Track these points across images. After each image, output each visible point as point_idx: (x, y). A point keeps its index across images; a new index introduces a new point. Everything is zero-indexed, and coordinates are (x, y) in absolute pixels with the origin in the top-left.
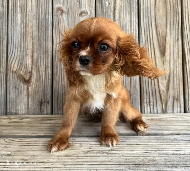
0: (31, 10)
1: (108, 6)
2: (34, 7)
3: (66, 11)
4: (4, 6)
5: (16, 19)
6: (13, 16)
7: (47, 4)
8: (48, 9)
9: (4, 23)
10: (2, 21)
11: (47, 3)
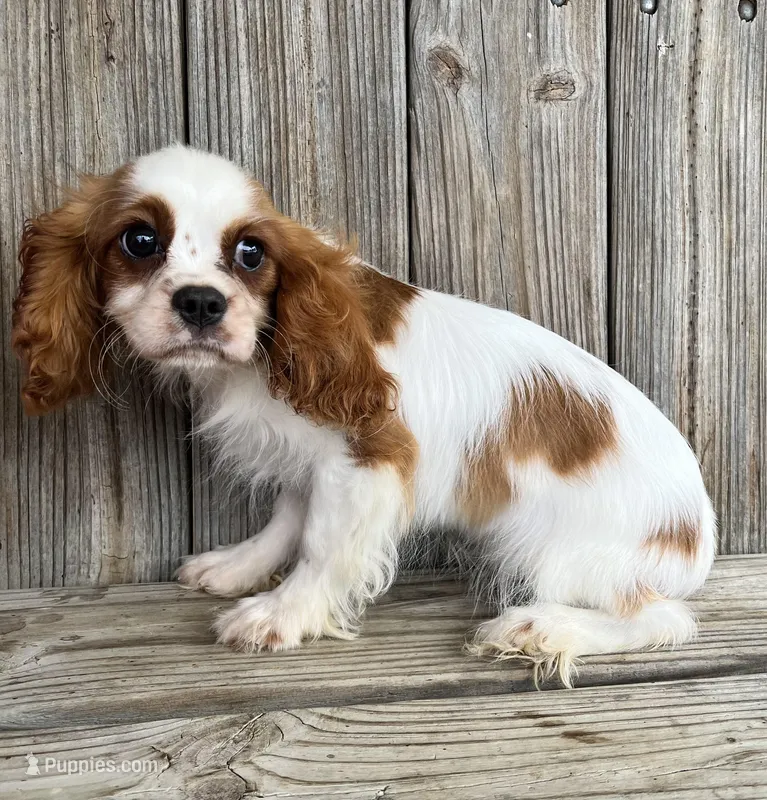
0: (303, 55)
1: (665, 56)
2: (320, 41)
3: (475, 70)
4: (166, 25)
5: (229, 96)
6: (212, 81)
7: (385, 29)
8: (386, 53)
9: (167, 113)
10: (156, 102)
11: (385, 21)
